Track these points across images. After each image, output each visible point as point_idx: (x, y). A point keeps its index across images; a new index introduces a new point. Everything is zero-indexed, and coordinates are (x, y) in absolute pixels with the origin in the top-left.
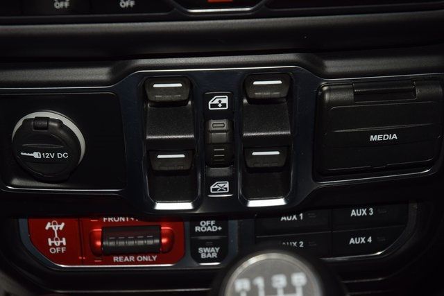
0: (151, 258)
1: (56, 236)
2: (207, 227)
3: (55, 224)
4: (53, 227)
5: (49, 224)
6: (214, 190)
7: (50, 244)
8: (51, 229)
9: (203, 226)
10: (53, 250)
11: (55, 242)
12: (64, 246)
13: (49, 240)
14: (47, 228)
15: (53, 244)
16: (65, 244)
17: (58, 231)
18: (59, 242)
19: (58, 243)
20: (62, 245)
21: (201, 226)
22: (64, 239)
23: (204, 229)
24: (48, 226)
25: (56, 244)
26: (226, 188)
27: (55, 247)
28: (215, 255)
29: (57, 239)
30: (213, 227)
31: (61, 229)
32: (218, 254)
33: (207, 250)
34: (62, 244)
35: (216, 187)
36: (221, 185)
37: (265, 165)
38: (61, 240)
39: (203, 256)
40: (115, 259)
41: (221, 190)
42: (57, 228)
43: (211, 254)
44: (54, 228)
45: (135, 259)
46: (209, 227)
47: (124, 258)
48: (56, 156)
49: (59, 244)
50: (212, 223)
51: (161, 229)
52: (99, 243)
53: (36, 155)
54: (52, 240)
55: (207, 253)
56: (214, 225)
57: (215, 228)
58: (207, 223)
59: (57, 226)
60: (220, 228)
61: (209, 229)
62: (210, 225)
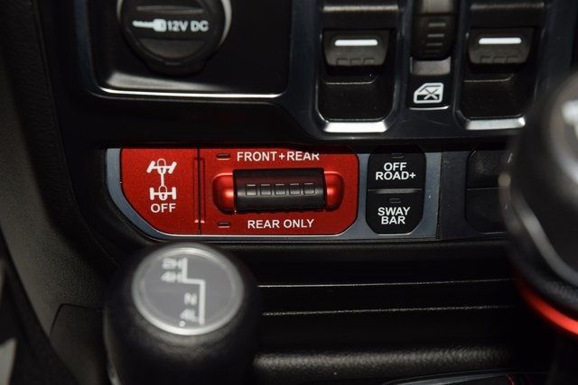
0: (306, 223)
1: (163, 185)
2: (393, 173)
3: (161, 163)
4: (159, 168)
5: (153, 163)
6: (421, 97)
7: (152, 198)
8: (155, 171)
9: (388, 171)
10: (155, 208)
11: (160, 194)
12: (173, 201)
13: (152, 190)
14: (149, 170)
15: (157, 197)
16: (174, 197)
17: (167, 175)
18: (166, 194)
19: (163, 196)
20: (170, 199)
21: (384, 172)
22: (174, 189)
23: (388, 176)
24: (151, 167)
25: (161, 198)
26: (438, 96)
27: (160, 202)
28: (402, 220)
29: (163, 190)
30: (403, 173)
31: (170, 172)
32: (408, 218)
33: (391, 211)
34: (170, 197)
35: (424, 93)
36: (431, 90)
37: (498, 61)
38: (170, 190)
39: (385, 221)
40: (251, 223)
41: (431, 98)
42: (164, 171)
43: (397, 217)
44: (159, 171)
45: (281, 224)
46: (397, 173)
47: (264, 223)
48: (189, 27)
49: (166, 198)
50: (402, 165)
51: (323, 175)
52: (230, 194)
53: (158, 25)
54: (156, 191)
55: (390, 216)
56: (404, 169)
57: (405, 175)
58: (395, 166)
59: (165, 167)
60: (413, 175)
61: (397, 175)
62: (398, 170)
